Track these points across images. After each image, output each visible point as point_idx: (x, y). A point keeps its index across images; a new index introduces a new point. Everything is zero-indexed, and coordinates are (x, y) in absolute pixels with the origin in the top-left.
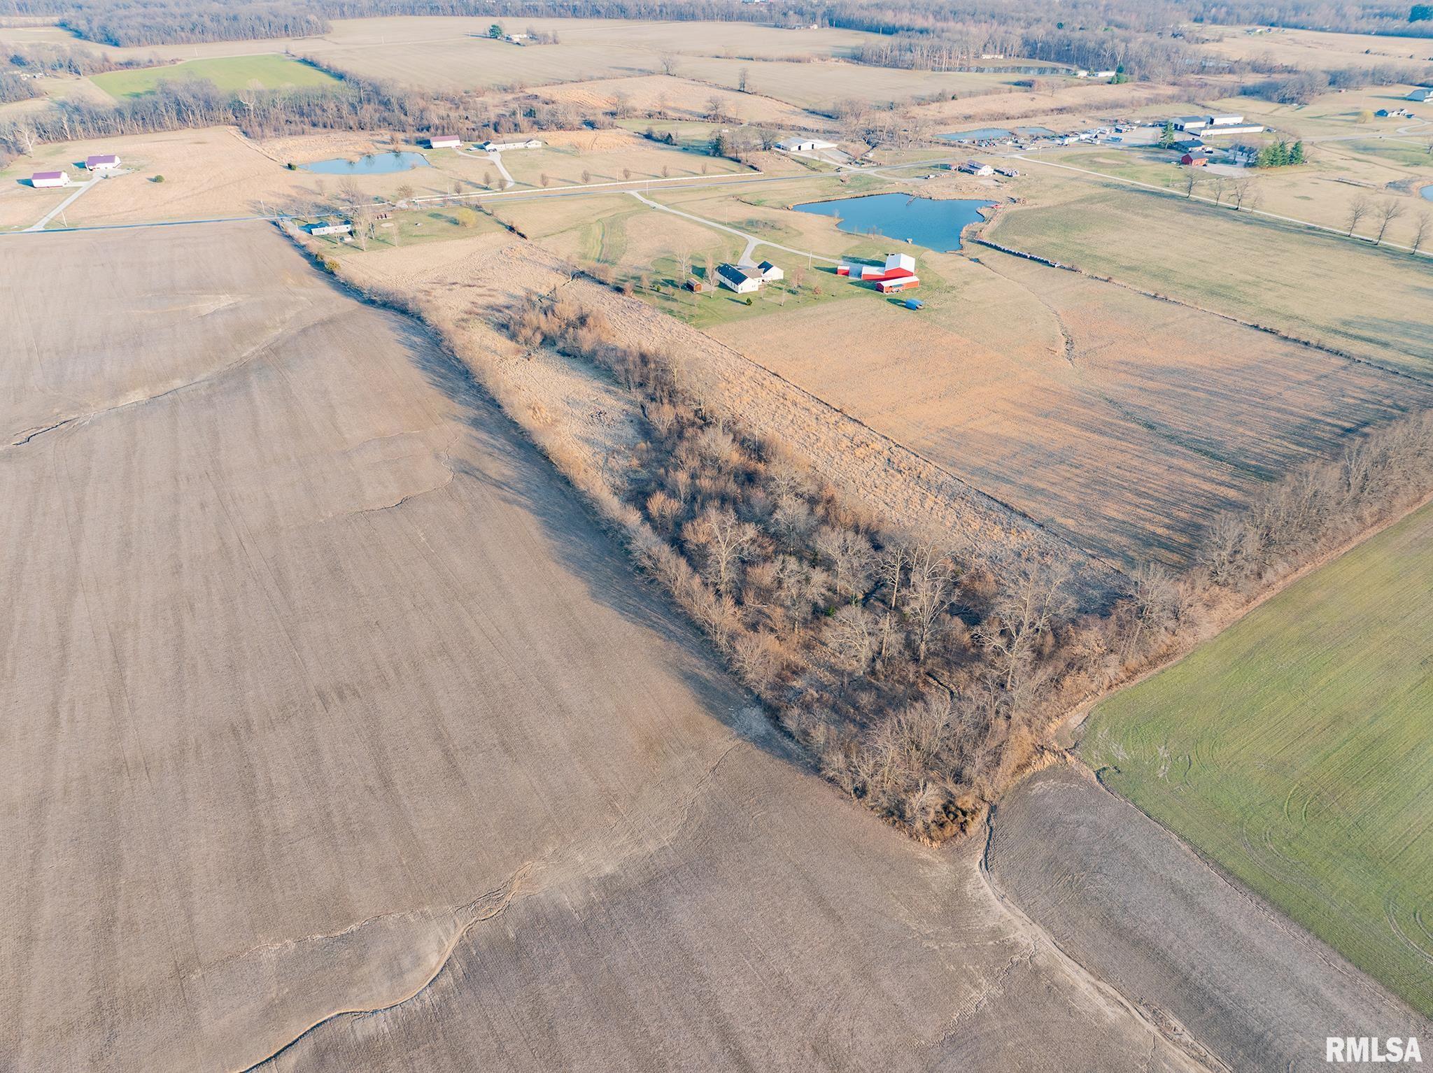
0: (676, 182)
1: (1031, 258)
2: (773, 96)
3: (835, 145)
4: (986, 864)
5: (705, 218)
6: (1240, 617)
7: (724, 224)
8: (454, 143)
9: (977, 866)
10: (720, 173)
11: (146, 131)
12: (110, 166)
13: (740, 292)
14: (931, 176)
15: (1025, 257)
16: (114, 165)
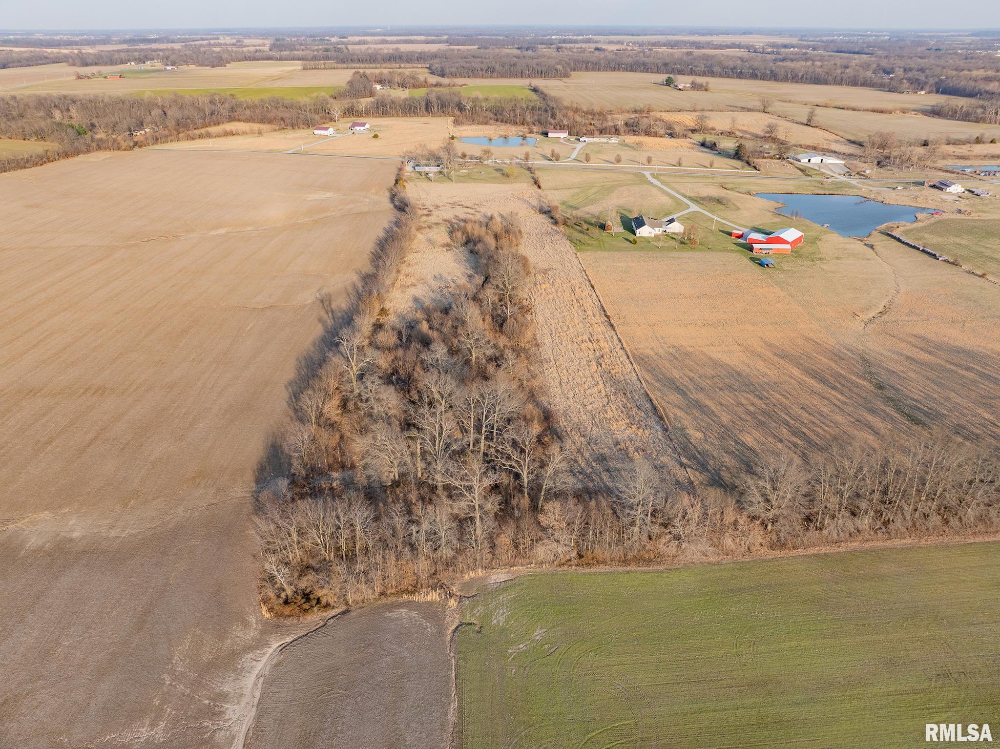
0: (685, 170)
1: (923, 251)
2: (829, 129)
3: (843, 162)
4: (283, 648)
5: (678, 192)
6: (770, 557)
7: (685, 196)
8: (563, 135)
9: (275, 645)
10: (726, 169)
11: (406, 116)
12: (362, 128)
13: (638, 235)
14: (899, 188)
15: (918, 249)
16: (365, 128)
